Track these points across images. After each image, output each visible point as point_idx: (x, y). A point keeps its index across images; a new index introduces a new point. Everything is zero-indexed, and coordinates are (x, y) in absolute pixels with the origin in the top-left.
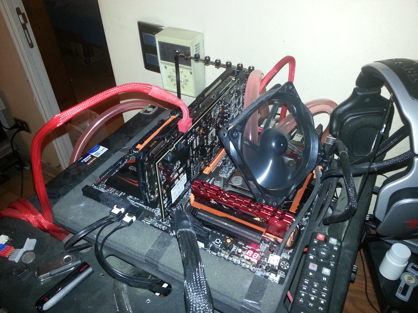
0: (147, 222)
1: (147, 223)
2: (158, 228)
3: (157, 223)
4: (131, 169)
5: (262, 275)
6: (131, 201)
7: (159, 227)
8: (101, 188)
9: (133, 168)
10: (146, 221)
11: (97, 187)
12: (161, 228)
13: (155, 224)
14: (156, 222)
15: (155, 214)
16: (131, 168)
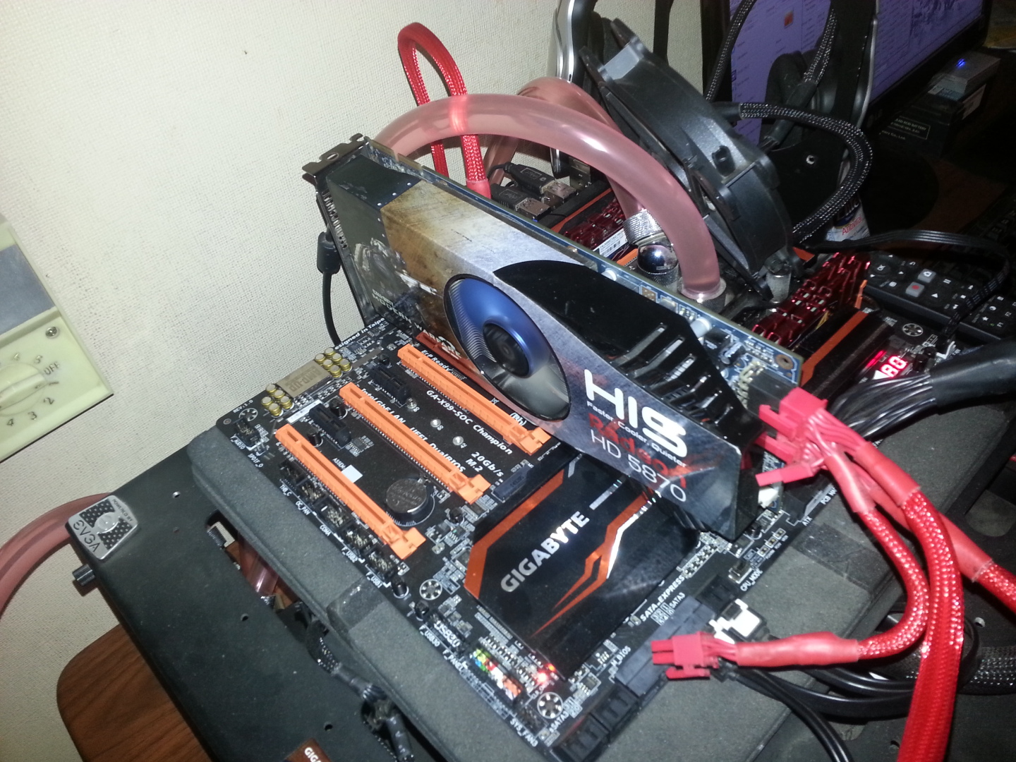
0: (750, 575)
1: (753, 578)
2: (778, 553)
3: (757, 551)
4: (516, 584)
6: (647, 613)
7: (774, 548)
8: (556, 711)
9: (513, 576)
10: (747, 579)
11: (549, 727)
12: (779, 544)
13: (763, 556)
14: (755, 555)
15: (720, 552)
16: (509, 584)
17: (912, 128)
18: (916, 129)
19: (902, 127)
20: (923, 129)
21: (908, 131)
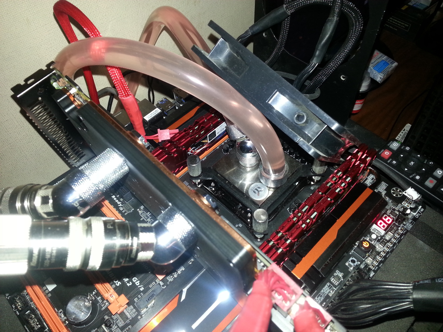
5: (411, 223)
17: (402, 25)
18: (404, 25)
19: (396, 23)
20: (407, 25)
21: (399, 26)
